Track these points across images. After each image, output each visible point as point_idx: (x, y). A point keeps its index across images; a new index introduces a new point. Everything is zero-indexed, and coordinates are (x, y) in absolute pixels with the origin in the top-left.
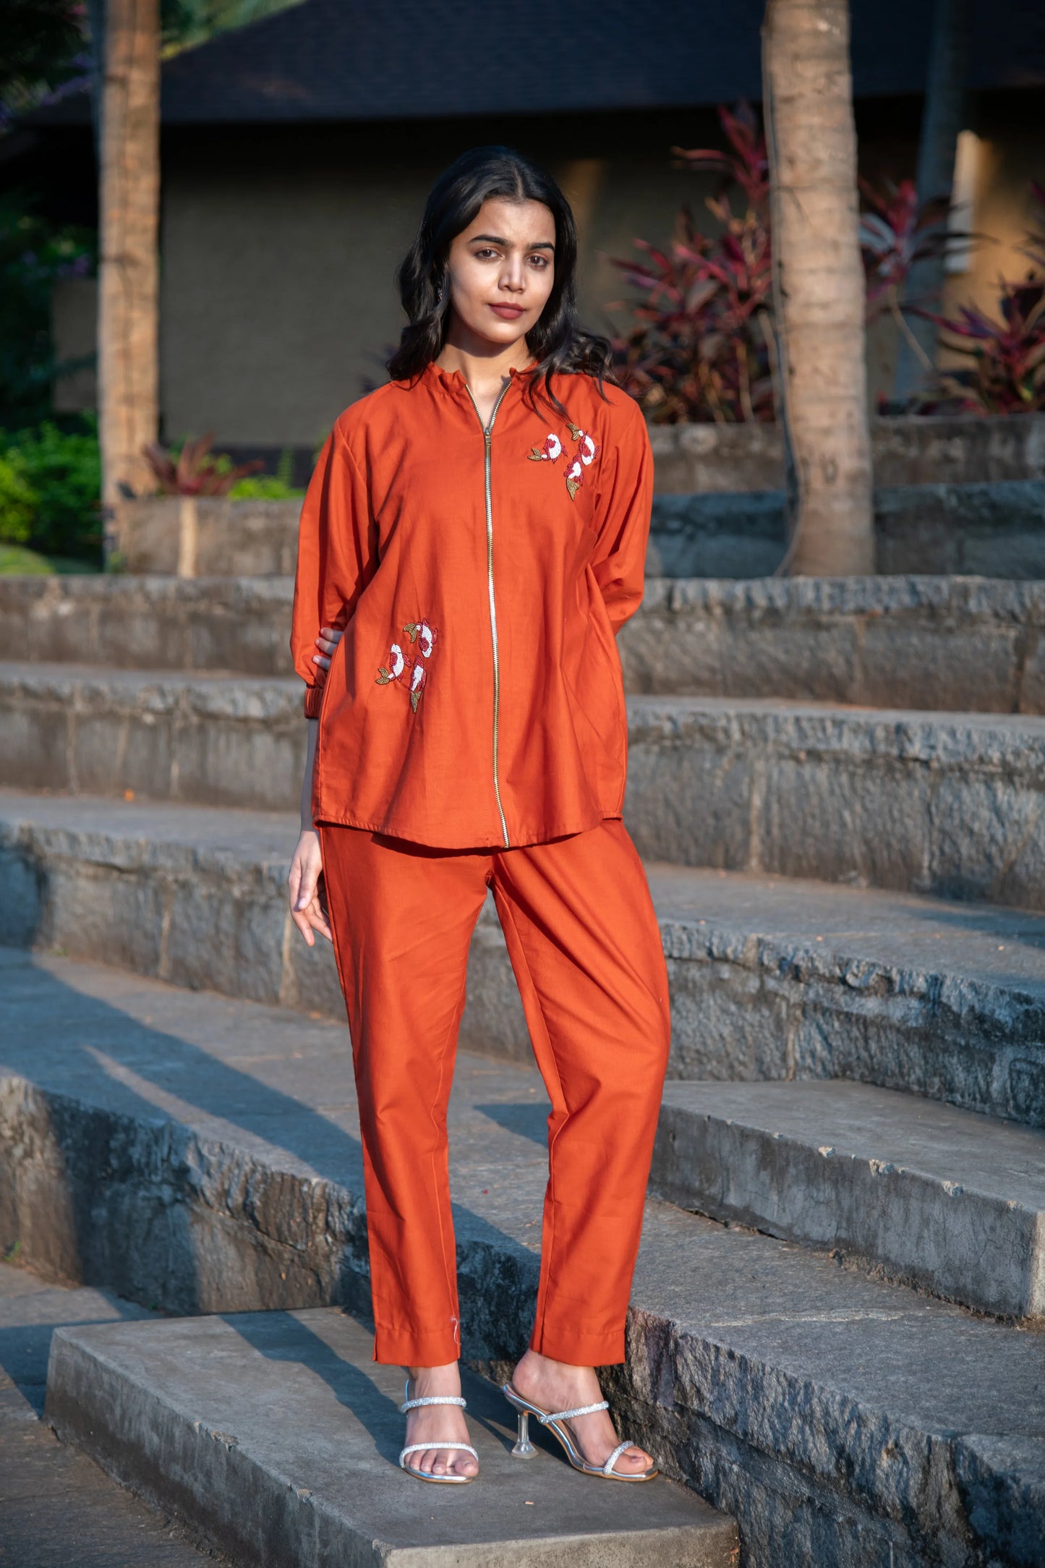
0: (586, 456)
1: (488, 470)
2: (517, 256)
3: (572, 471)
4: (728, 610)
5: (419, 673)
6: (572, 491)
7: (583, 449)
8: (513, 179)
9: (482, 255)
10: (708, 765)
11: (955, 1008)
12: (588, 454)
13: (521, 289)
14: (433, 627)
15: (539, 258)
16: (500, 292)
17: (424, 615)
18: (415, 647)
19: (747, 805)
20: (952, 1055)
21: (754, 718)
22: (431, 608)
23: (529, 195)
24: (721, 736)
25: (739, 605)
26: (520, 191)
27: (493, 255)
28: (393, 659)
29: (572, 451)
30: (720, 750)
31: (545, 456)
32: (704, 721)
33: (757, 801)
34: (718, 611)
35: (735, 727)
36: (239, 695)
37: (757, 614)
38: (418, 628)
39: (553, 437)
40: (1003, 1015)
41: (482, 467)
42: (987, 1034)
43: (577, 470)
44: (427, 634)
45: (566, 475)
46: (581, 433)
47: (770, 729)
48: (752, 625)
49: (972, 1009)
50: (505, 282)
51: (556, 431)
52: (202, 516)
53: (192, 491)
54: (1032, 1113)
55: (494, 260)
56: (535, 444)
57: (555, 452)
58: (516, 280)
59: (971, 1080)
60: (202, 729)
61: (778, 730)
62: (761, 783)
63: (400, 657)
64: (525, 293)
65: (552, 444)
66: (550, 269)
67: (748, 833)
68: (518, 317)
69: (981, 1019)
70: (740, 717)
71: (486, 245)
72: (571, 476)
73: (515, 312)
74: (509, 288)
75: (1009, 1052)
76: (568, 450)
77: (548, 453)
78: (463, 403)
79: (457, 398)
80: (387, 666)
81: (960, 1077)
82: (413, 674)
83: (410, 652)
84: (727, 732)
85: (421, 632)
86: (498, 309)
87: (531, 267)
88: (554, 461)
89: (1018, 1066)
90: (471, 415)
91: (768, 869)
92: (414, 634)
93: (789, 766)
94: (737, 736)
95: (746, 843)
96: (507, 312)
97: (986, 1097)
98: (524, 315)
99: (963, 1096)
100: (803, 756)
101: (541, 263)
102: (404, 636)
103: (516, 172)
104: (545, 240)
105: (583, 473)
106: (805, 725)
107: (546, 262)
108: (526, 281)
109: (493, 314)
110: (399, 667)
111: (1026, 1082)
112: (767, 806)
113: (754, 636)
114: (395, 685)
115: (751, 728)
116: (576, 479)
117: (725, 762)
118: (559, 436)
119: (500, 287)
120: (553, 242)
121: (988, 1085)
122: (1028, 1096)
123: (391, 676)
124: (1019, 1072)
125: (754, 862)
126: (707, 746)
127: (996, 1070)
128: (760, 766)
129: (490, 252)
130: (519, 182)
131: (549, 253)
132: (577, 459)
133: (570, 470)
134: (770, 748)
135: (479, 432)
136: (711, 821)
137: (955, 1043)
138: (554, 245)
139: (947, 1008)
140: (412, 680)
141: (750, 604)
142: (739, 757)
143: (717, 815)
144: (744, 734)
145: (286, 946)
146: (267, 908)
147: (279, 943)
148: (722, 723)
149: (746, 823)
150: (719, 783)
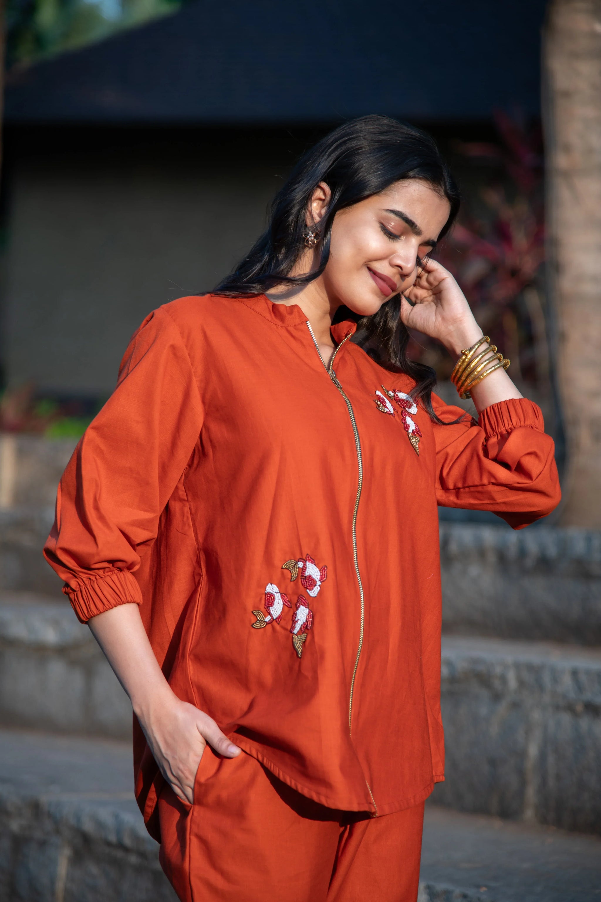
0: (410, 407)
5: (302, 614)
6: (415, 444)
10: (484, 711)
14: (321, 564)
18: (296, 584)
19: (522, 755)
21: (531, 668)
22: (317, 543)
24: (497, 684)
28: (269, 600)
30: (497, 697)
32: (481, 668)
33: (533, 750)
34: (492, 558)
35: (511, 676)
37: (529, 562)
38: (300, 564)
44: (313, 571)
47: (547, 679)
48: (525, 572)
53: (13, 430)
61: (555, 680)
62: (537, 734)
63: (278, 596)
67: (523, 783)
70: (517, 666)
72: (410, 431)
80: (262, 607)
82: (295, 615)
83: (290, 591)
84: (503, 679)
85: (304, 568)
88: (394, 415)
91: (544, 820)
92: (295, 572)
93: (566, 718)
94: (513, 683)
95: (521, 793)
100: (579, 708)
102: (283, 573)
106: (583, 678)
110: (277, 609)
112: (542, 757)
114: (273, 628)
115: (529, 678)
116: (414, 432)
117: (502, 708)
119: (391, 264)
123: (268, 619)
125: (529, 813)
126: (483, 692)
128: (536, 716)
134: (547, 698)
136: (486, 768)
140: (294, 622)
141: (522, 552)
142: (516, 705)
143: (493, 762)
144: (522, 683)
145: (60, 886)
146: (43, 844)
147: (53, 882)
148: (498, 670)
149: (521, 772)
150: (494, 730)
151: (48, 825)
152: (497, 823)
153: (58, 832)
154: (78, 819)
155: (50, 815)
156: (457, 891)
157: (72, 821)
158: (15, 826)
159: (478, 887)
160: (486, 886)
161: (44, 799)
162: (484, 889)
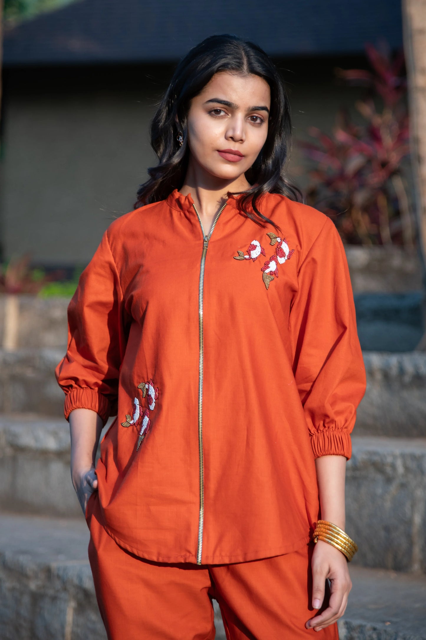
0: (281, 257)
1: (203, 267)
2: (240, 116)
3: (268, 267)
4: (386, 375)
5: (146, 419)
6: (267, 281)
7: (279, 252)
8: (240, 59)
9: (214, 113)
10: (379, 491)
12: (283, 255)
13: (242, 140)
14: (156, 386)
15: (257, 117)
16: (226, 141)
17: (150, 377)
18: (146, 400)
19: (409, 523)
21: (413, 457)
22: (155, 371)
23: (253, 71)
24: (389, 470)
25: (394, 371)
26: (245, 67)
27: (222, 114)
28: (135, 409)
29: (270, 252)
30: (389, 480)
31: (247, 257)
32: (376, 458)
33: (417, 520)
34: (379, 376)
35: (399, 463)
36: (41, 433)
37: (407, 379)
38: (147, 386)
39: (255, 243)
41: (198, 266)
43: (273, 266)
44: (152, 392)
45: (263, 270)
46: (279, 240)
48: (404, 386)
50: (230, 134)
51: (258, 237)
52: (22, 309)
53: (16, 292)
55: (222, 117)
56: (241, 248)
57: (255, 254)
58: (238, 133)
60: (14, 459)
62: (420, 506)
63: (138, 407)
64: (245, 143)
65: (254, 247)
66: (265, 126)
67: (411, 544)
68: (239, 160)
70: (403, 456)
71: (217, 106)
72: (267, 271)
73: (237, 157)
74: (232, 138)
76: (266, 252)
77: (250, 255)
78: (191, 217)
79: (187, 214)
80: (131, 414)
82: (143, 422)
83: (143, 405)
84: (393, 466)
85: (148, 390)
86: (223, 154)
87: (250, 123)
88: (254, 260)
90: (196, 226)
92: (145, 391)
94: (401, 470)
95: (409, 552)
96: (230, 156)
98: (243, 160)
101: (258, 121)
102: (138, 392)
103: (243, 54)
104: (262, 104)
105: (277, 269)
107: (262, 121)
108: (246, 133)
109: (220, 158)
110: (137, 416)
113: (405, 394)
115: (412, 465)
116: (271, 273)
117: (393, 489)
118: (260, 242)
119: (226, 138)
120: (268, 105)
123: (132, 422)
125: (416, 567)
126: (379, 477)
128: (419, 493)
129: (220, 111)
130: (245, 61)
131: (265, 113)
132: (273, 258)
133: (267, 266)
135: (200, 239)
136: (382, 533)
138: (269, 108)
140: (142, 427)
141: (402, 371)
142: (403, 486)
143: (387, 529)
144: (407, 469)
145: (68, 630)
146: (54, 599)
147: (63, 627)
148: (389, 460)
149: (409, 536)
150: (388, 505)
151: (58, 584)
152: (393, 575)
153: (65, 589)
154: (81, 579)
155: (58, 577)
156: (369, 625)
157: (76, 581)
158: (33, 586)
159: (384, 622)
160: (389, 621)
161: (54, 565)
162: (388, 624)
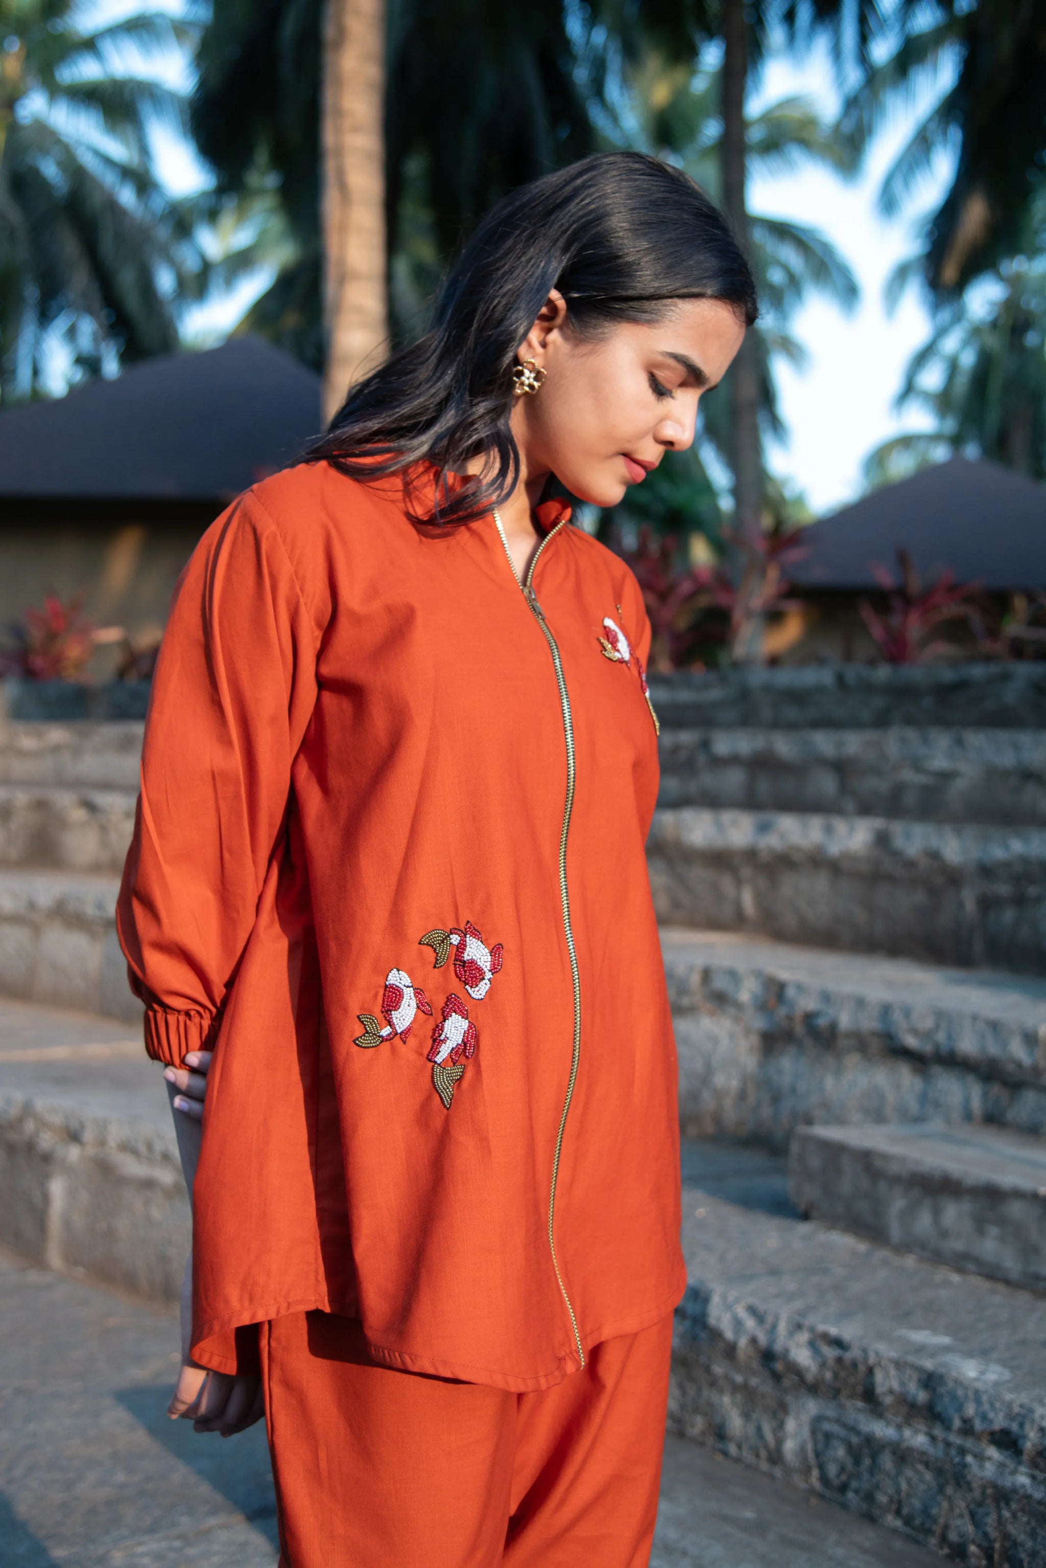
5: (456, 1028)
11: (729, 1335)
16: (653, 443)
18: (444, 974)
20: (721, 1392)
28: (392, 998)
38: (455, 939)
40: (802, 1356)
42: (777, 1377)
49: (754, 1341)
50: (670, 433)
54: (850, 1495)
59: (751, 1430)
63: (409, 992)
69: (768, 1356)
75: (812, 1407)
80: (377, 1010)
81: (736, 1423)
83: (431, 986)
85: (462, 947)
89: (826, 1426)
92: (443, 952)
97: (776, 1457)
99: (739, 1447)
111: (840, 1452)
119: (656, 438)
121: (780, 1442)
122: (842, 1469)
124: (828, 1436)
127: (791, 1425)
137: (727, 1377)
139: (716, 1335)
